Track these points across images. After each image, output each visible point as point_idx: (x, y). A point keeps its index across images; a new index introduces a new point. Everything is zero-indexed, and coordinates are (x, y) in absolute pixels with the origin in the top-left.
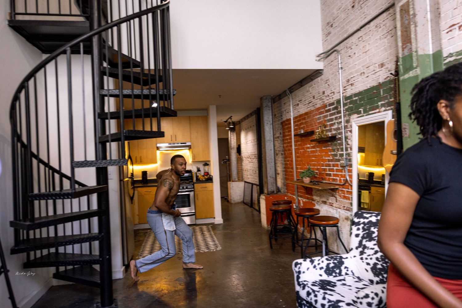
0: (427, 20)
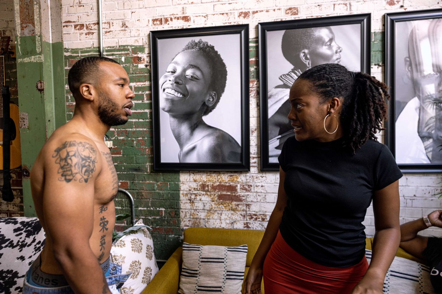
0: (48, 6)
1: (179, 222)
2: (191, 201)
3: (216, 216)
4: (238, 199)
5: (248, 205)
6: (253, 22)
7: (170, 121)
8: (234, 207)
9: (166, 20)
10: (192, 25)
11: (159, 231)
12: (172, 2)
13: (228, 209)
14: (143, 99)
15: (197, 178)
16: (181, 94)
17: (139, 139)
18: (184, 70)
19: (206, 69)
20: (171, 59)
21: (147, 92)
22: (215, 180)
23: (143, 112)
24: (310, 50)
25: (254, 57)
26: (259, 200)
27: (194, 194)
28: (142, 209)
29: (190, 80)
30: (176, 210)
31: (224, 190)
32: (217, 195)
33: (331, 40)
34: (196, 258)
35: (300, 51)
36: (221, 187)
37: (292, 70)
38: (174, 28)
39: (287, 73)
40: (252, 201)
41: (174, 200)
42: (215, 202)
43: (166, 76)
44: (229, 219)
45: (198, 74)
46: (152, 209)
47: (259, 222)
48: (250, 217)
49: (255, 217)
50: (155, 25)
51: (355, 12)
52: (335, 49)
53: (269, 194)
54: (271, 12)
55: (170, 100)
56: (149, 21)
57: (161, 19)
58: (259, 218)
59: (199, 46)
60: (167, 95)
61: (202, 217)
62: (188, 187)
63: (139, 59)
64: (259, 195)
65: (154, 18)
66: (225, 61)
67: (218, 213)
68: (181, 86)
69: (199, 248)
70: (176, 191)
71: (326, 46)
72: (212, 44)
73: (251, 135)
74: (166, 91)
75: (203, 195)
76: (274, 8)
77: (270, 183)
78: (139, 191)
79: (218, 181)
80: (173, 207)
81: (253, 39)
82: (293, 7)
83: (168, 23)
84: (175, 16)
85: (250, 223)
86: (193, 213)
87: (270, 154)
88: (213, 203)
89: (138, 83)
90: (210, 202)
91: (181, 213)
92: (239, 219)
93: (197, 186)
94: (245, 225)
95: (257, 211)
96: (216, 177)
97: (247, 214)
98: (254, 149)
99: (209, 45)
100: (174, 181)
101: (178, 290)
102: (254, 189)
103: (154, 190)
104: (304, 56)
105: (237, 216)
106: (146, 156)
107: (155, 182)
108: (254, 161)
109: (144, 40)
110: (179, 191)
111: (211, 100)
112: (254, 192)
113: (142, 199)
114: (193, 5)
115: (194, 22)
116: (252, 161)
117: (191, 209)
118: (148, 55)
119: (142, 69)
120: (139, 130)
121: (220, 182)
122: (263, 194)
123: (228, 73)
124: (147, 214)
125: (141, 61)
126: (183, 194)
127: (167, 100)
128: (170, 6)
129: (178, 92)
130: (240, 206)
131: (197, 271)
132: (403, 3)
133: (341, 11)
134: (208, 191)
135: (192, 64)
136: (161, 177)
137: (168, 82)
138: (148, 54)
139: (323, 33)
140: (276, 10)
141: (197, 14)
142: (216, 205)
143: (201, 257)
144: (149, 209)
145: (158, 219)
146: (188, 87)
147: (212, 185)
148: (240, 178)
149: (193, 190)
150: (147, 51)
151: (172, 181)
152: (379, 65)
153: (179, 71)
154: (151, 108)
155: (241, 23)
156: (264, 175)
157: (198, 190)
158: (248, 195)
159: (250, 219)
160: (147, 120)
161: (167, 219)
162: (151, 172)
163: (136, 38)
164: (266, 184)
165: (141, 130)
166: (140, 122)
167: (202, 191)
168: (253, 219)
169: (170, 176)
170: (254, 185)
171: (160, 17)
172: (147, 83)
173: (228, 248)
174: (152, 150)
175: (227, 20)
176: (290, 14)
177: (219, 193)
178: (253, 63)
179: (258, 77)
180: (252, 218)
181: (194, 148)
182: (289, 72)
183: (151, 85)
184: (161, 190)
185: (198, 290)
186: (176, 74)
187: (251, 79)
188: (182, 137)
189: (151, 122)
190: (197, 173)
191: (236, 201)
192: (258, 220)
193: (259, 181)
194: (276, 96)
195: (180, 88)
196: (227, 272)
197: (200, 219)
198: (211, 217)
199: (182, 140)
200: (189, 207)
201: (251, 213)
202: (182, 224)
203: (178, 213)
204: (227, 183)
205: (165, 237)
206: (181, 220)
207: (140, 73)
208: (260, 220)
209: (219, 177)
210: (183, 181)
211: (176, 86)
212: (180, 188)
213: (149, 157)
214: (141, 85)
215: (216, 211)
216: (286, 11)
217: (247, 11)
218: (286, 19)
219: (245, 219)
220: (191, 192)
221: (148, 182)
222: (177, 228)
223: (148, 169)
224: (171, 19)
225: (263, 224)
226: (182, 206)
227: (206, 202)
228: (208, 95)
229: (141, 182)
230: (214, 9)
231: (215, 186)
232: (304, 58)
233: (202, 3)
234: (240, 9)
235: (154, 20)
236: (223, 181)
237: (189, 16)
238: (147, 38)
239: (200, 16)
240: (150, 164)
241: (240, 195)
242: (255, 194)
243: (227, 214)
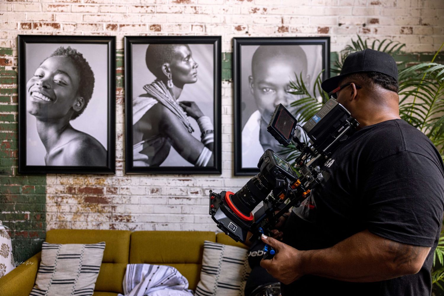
1: (45, 225)
2: (58, 204)
3: (82, 218)
4: (104, 201)
5: (114, 207)
6: (120, 35)
7: (37, 125)
8: (100, 209)
9: (36, 26)
10: (62, 32)
11: (23, 235)
12: (42, 9)
13: (94, 211)
14: (9, 101)
15: (64, 181)
16: (49, 98)
17: (5, 141)
18: (53, 75)
19: (75, 76)
20: (39, 64)
21: (14, 95)
22: (82, 183)
23: (8, 115)
24: (171, 64)
25: (120, 67)
26: (124, 202)
27: (61, 197)
28: (6, 213)
29: (58, 85)
30: (42, 213)
31: (91, 193)
32: (83, 197)
33: (189, 56)
34: (53, 255)
35: (162, 64)
36: (88, 190)
37: (155, 81)
38: (43, 34)
39: (150, 83)
40: (117, 203)
41: (40, 203)
42: (82, 205)
43: (34, 80)
44: (95, 221)
45: (66, 79)
46: (16, 212)
47: (124, 223)
48: (115, 218)
49: (120, 218)
50: (23, 29)
51: (209, 34)
52: (192, 64)
53: (134, 196)
54: (137, 27)
55: (37, 104)
56: (17, 24)
57: (30, 24)
58: (124, 219)
59: (68, 53)
60: (34, 99)
61: (69, 219)
62: (55, 190)
63: (6, 62)
64: (124, 197)
65: (23, 22)
66: (93, 69)
67: (85, 216)
68: (49, 90)
69: (58, 246)
70: (43, 194)
71: (184, 61)
72: (81, 52)
73: (117, 140)
74: (34, 94)
75: (70, 197)
76: (139, 23)
77: (134, 186)
78: (3, 194)
79: (85, 184)
80: (38, 210)
81: (120, 50)
82: (156, 24)
83: (37, 28)
84: (44, 22)
85: (115, 225)
86: (60, 216)
87: (135, 158)
88: (80, 205)
89: (5, 85)
90: (76, 204)
91: (47, 216)
92: (105, 221)
93: (64, 189)
94: (111, 227)
95: (122, 212)
96: (83, 180)
97: (113, 216)
98: (119, 153)
99: (77, 53)
100: (40, 184)
101: (34, 286)
102: (120, 192)
103: (19, 193)
104: (165, 69)
105: (103, 218)
106: (11, 159)
107: (20, 185)
108: (120, 164)
109: (12, 43)
110: (45, 194)
111: (79, 105)
112: (120, 194)
113: (6, 202)
114: (62, 13)
115: (64, 29)
116: (118, 164)
117: (57, 212)
118: (16, 58)
119: (10, 71)
120: (5, 133)
121: (87, 185)
122: (128, 196)
123: (96, 80)
124: (11, 218)
125: (8, 63)
126: (49, 197)
127: (34, 103)
128: (40, 12)
129: (46, 96)
130: (106, 208)
131: (53, 267)
132: (248, 29)
133: (197, 32)
134: (75, 193)
135: (61, 69)
136: (27, 180)
137: (36, 85)
138: (16, 56)
139: (182, 49)
140: (141, 26)
141: (66, 22)
142: (83, 207)
143: (58, 254)
144: (13, 212)
145: (22, 223)
146: (56, 91)
147: (79, 188)
148: (106, 181)
149: (59, 193)
150: (14, 53)
151: (38, 184)
152: (229, 82)
153: (47, 75)
154: (17, 111)
155: (109, 34)
156: (129, 178)
157: (65, 193)
158: (114, 197)
159: (116, 220)
160: (13, 123)
161: (32, 223)
162: (16, 175)
163: (3, 40)
164: (131, 187)
165: (7, 133)
166: (6, 124)
167: (69, 193)
168: (119, 220)
169: (36, 179)
170: (119, 188)
171: (29, 22)
172: (14, 86)
173: (86, 245)
174: (17, 153)
175: (96, 31)
176: (154, 30)
177: (86, 196)
178: (120, 72)
179: (124, 86)
180: (117, 219)
181: (60, 152)
182: (153, 83)
183: (18, 87)
184: (27, 193)
185: (52, 283)
186: (44, 79)
187: (118, 87)
188: (49, 140)
189: (17, 125)
190: (64, 176)
191: (102, 203)
192: (123, 221)
193: (125, 184)
194: (141, 104)
195: (47, 92)
196: (82, 266)
197: (67, 222)
198: (77, 220)
199: (48, 143)
200: (56, 210)
201: (116, 214)
202: (48, 228)
203: (43, 216)
204: (93, 186)
205: (30, 241)
206: (47, 223)
207: (6, 75)
208: (125, 221)
209: (86, 180)
210: (50, 184)
211: (44, 90)
212: (46, 192)
213: (14, 160)
214: (8, 87)
215: (83, 213)
216: (150, 27)
217: (114, 24)
218: (150, 34)
219: (111, 221)
220: (58, 195)
221: (13, 185)
222: (43, 231)
223: (14, 172)
224: (41, 25)
225: (128, 225)
226: (48, 209)
227: (73, 204)
228: (76, 101)
229: (5, 185)
230: (83, 19)
231: (82, 189)
232: (165, 71)
233: (71, 12)
234: (108, 22)
235: (23, 24)
236: (90, 184)
237: (58, 24)
238: (15, 41)
239: (69, 24)
240: (15, 167)
241: (106, 197)
242: (120, 196)
243: (93, 216)
